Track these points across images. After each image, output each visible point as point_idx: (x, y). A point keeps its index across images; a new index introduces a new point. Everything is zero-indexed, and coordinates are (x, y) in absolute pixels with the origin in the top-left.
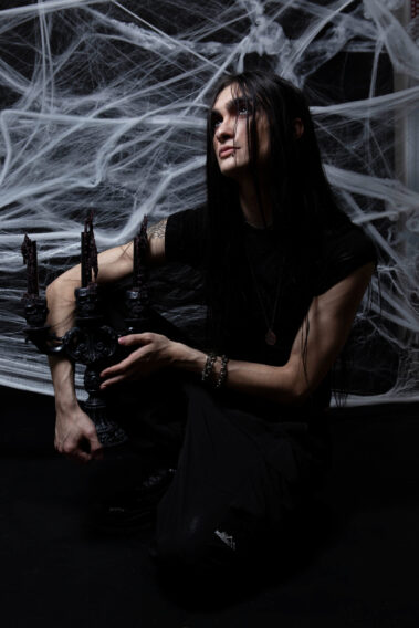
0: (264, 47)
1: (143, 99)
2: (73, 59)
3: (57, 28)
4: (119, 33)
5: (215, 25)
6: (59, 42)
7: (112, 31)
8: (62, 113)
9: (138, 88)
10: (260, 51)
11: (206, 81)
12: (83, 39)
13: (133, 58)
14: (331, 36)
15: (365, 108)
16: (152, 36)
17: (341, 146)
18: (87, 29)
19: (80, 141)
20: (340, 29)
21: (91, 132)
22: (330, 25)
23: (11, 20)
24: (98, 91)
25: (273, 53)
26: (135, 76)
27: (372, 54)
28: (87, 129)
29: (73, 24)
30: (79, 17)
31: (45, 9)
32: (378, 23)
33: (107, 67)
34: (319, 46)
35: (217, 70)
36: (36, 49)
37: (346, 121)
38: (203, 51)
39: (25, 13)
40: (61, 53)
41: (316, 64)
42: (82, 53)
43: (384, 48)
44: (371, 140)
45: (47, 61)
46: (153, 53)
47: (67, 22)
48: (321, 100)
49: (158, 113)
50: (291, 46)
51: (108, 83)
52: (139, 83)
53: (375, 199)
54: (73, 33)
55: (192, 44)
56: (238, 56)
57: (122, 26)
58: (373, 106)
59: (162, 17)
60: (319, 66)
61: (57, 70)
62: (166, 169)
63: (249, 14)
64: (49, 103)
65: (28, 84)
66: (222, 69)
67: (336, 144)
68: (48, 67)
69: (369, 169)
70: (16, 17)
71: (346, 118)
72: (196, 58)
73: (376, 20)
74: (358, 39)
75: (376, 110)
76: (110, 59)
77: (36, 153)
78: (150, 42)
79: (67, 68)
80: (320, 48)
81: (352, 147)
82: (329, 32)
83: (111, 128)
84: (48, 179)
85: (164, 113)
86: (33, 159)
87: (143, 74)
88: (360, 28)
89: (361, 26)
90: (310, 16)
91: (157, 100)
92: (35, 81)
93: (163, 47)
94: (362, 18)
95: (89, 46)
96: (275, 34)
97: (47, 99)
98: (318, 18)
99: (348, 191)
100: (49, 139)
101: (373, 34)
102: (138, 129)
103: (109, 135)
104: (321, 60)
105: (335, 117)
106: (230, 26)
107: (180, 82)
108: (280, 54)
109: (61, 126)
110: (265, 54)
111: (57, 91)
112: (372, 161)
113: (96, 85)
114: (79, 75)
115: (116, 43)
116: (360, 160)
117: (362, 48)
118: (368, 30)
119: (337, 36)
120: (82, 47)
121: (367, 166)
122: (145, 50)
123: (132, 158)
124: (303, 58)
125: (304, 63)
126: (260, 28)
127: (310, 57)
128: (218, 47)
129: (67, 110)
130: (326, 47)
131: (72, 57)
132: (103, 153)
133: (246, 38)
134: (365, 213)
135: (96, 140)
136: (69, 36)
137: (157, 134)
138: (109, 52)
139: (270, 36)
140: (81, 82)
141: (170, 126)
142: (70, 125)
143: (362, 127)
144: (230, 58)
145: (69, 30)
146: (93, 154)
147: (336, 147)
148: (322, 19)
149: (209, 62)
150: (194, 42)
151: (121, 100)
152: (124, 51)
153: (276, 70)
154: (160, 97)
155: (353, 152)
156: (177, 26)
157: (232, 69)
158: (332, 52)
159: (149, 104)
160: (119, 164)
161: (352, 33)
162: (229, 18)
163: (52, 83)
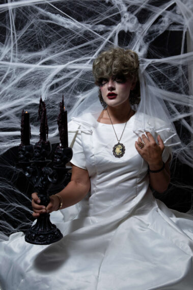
0: (128, 28)
1: (66, 55)
2: (28, 33)
3: (19, 16)
4: (51, 20)
5: (103, 17)
6: (19, 24)
7: (48, 18)
8: (22, 62)
9: (63, 49)
10: (126, 30)
11: (99, 46)
12: (32, 22)
13: (60, 33)
14: (161, 22)
15: (179, 60)
16: (69, 21)
17: (168, 79)
18: (34, 17)
19: (33, 78)
20: (166, 19)
21: (38, 73)
22: (160, 17)
24: (41, 50)
25: (132, 31)
26: (61, 43)
27: (182, 32)
28: (36, 71)
29: (27, 14)
30: (30, 10)
31: (12, 6)
32: (185, 17)
33: (46, 38)
34: (156, 27)
35: (104, 40)
36: (7, 27)
37: (170, 66)
38: (96, 29)
40: (21, 29)
41: (154, 37)
42: (32, 30)
43: (187, 29)
44: (183, 76)
45: (13, 34)
46: (71, 31)
47: (24, 13)
48: (157, 55)
49: (74, 63)
50: (141, 27)
51: (47, 46)
52: (64, 46)
53: (185, 106)
54: (27, 19)
55: (90, 26)
56: (115, 34)
57: (53, 16)
58: (183, 59)
59: (74, 11)
60: (156, 37)
61: (19, 38)
62: (78, 94)
63: (120, 12)
64: (15, 56)
66: (107, 40)
67: (165, 77)
68: (14, 37)
69: (182, 91)
71: (169, 64)
72: (93, 33)
73: (183, 14)
74: (175, 24)
75: (185, 60)
76: (47, 33)
77: (9, 84)
78: (68, 24)
79: (24, 38)
80: (156, 28)
81: (173, 79)
82: (160, 20)
83: (49, 71)
84: (16, 99)
85: (78, 63)
86: (7, 88)
87: (65, 42)
88: (176, 19)
89: (176, 17)
90: (150, 12)
91: (73, 55)
92: (6, 45)
93: (75, 27)
94: (176, 13)
95: (36, 26)
96: (133, 21)
97: (14, 54)
99: (174, 104)
100: (15, 77)
101: (182, 21)
102: (65, 71)
103: (49, 74)
104: (157, 35)
105: (164, 64)
106: (110, 17)
107: (85, 47)
108: (136, 31)
109: (21, 69)
110: (128, 31)
111: (19, 50)
112: (183, 87)
113: (41, 47)
114: (31, 41)
115: (50, 24)
116: (178, 86)
117: (176, 29)
118: (180, 19)
119: (164, 23)
120: (32, 26)
121: (181, 89)
122: (66, 29)
123: (61, 88)
124: (148, 34)
125: (148, 36)
126: (127, 19)
127: (151, 33)
128: (104, 28)
129: (25, 60)
130: (159, 28)
131: (26, 32)
132: (45, 84)
133: (120, 24)
134: (181, 114)
135: (41, 77)
136: (25, 20)
137: (74, 74)
138: (47, 30)
139: (131, 22)
140: (32, 45)
141: (80, 70)
142: (27, 69)
143: (178, 69)
144: (111, 34)
145: (25, 18)
146: (40, 85)
147: (165, 80)
148: (156, 14)
149: (101, 37)
150: (92, 25)
151: (54, 56)
152: (54, 29)
153: (134, 39)
154: (75, 53)
155: (174, 82)
156: (82, 16)
157: (112, 40)
158: (162, 30)
159: (69, 58)
160: (54, 90)
161: (171, 21)
162: (110, 13)
163: (17, 46)
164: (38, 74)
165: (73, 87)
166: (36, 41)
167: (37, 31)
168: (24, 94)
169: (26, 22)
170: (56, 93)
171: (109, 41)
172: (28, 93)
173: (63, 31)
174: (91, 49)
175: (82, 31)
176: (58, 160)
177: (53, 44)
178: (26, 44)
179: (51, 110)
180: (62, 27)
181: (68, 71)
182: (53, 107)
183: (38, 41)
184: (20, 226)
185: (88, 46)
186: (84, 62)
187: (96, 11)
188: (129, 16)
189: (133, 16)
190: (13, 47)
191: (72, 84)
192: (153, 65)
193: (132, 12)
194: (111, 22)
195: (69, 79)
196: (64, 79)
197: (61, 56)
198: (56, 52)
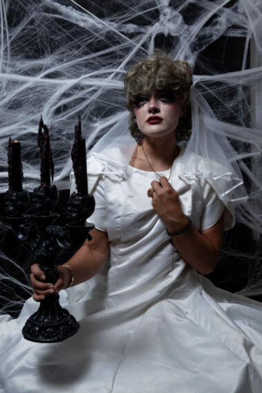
0: (169, 30)
1: (79, 65)
2: (25, 32)
3: (13, 7)
4: (60, 13)
5: (134, 13)
6: (14, 18)
7: (55, 11)
8: (16, 73)
9: (76, 57)
10: (166, 33)
11: (127, 53)
12: (32, 16)
13: (72, 34)
14: (216, 23)
15: (239, 77)
16: (86, 17)
17: (222, 105)
18: (36, 9)
19: (31, 96)
20: (222, 19)
21: (38, 89)
22: (215, 16)
24: (44, 57)
25: (175, 35)
26: (73, 47)
27: (245, 38)
28: (36, 87)
29: (25, 4)
32: (249, 17)
33: (52, 40)
34: (208, 31)
35: (134, 46)
37: (225, 86)
38: (123, 30)
40: (15, 25)
41: (206, 44)
42: (32, 27)
43: (252, 35)
44: (243, 100)
45: (5, 32)
46: (88, 31)
47: (21, 3)
48: (208, 70)
49: (91, 77)
50: (188, 30)
51: (52, 52)
52: (76, 52)
53: (245, 143)
54: (25, 12)
55: (115, 25)
56: (150, 38)
57: (63, 8)
58: (245, 76)
59: (94, 3)
60: (207, 45)
61: (12, 39)
62: (96, 122)
63: (159, 7)
64: (6, 64)
66: (138, 46)
67: (219, 102)
68: (5, 37)
69: (242, 121)
71: (225, 84)
72: (119, 35)
73: (248, 14)
74: (235, 27)
75: (246, 79)
76: (54, 32)
78: (84, 21)
79: (20, 38)
81: (230, 105)
82: (214, 21)
83: (54, 87)
84: (5, 126)
85: (96, 76)
87: (79, 47)
88: (236, 20)
89: (237, 17)
90: (201, 9)
91: (89, 66)
93: (94, 26)
94: (238, 12)
95: (37, 22)
96: (176, 21)
97: (5, 61)
98: (206, 10)
99: (229, 139)
100: (5, 94)
101: (245, 24)
102: (77, 87)
103: (54, 92)
104: (209, 42)
105: (218, 84)
106: (145, 14)
107: (107, 54)
108: (180, 35)
109: (15, 83)
110: (169, 35)
111: (12, 56)
112: (243, 116)
113: (43, 52)
114: (29, 44)
115: (58, 20)
116: (236, 114)
117: (236, 34)
118: (242, 21)
119: (220, 25)
120: (32, 22)
121: (240, 119)
122: (80, 27)
123: (71, 112)
124: (196, 39)
125: (197, 42)
126: (168, 17)
127: (201, 39)
128: (134, 28)
129: (20, 70)
130: (213, 31)
131: (24, 30)
132: (48, 106)
133: (157, 24)
134: (239, 154)
135: (43, 96)
136: (22, 13)
137: (90, 92)
138: (53, 28)
139: (174, 22)
140: (31, 49)
141: (99, 87)
142: (23, 83)
143: (237, 91)
144: (144, 38)
145: (23, 9)
146: (41, 107)
147: (218, 105)
148: (209, 11)
149: (130, 41)
150: (119, 24)
151: (63, 65)
152: (64, 27)
153: (177, 47)
154: (92, 63)
155: (230, 109)
156: (104, 10)
157: (145, 45)
158: (217, 36)
159: (84, 69)
160: (60, 115)
161: (230, 23)
162: (144, 8)
163: (9, 49)
164: (39, 91)
165: (88, 112)
166: (37, 43)
167: (38, 29)
168: (18, 118)
169: (24, 16)
170: (64, 118)
171: (142, 48)
172: (23, 118)
173: (77, 31)
174: (116, 57)
175: (104, 32)
176: (74, 215)
177: (62, 49)
178: (24, 48)
179: (55, 142)
180: (75, 24)
181: (82, 88)
182: (58, 139)
183: (40, 44)
184: (6, 307)
185: (112, 53)
186: (105, 75)
187: (124, 4)
188: (171, 13)
189: (176, 13)
190: (4, 51)
191: (87, 107)
192: (201, 84)
193: (176, 8)
194: (146, 20)
195: (83, 99)
196: (77, 100)
197: (73, 66)
198: (65, 60)
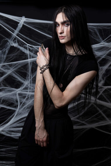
23: (20, 64)
39: (24, 62)
65: (24, 80)
70: (22, 63)
